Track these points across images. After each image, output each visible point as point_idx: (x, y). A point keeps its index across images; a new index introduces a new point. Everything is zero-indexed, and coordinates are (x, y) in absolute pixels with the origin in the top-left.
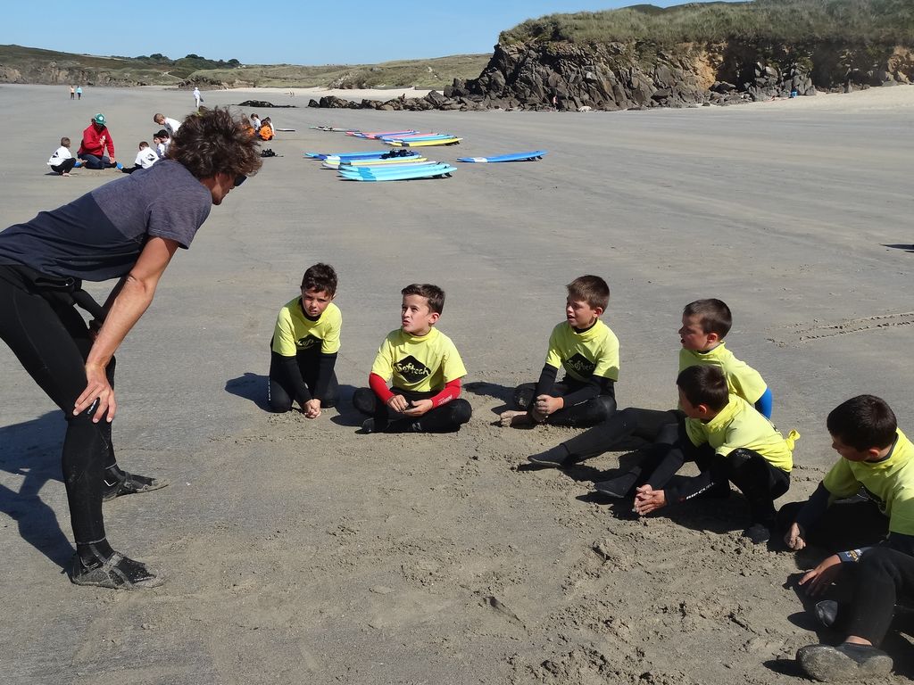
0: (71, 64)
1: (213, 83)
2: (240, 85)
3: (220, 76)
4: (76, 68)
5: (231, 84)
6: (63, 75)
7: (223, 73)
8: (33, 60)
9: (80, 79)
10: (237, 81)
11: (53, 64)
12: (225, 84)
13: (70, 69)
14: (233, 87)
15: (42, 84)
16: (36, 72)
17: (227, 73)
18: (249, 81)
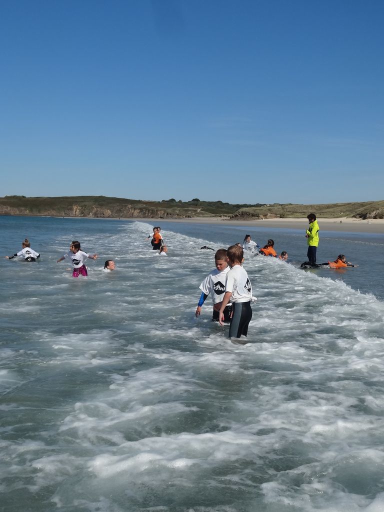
0: (140, 206)
1: (253, 215)
2: (271, 217)
3: (258, 211)
4: (145, 208)
5: (265, 216)
6: (136, 212)
7: (260, 210)
8: (118, 204)
9: (146, 215)
10: (269, 215)
11: (130, 206)
12: (261, 216)
13: (141, 209)
14: (266, 218)
15: (124, 217)
16: (120, 211)
17: (262, 210)
18: (277, 214)
